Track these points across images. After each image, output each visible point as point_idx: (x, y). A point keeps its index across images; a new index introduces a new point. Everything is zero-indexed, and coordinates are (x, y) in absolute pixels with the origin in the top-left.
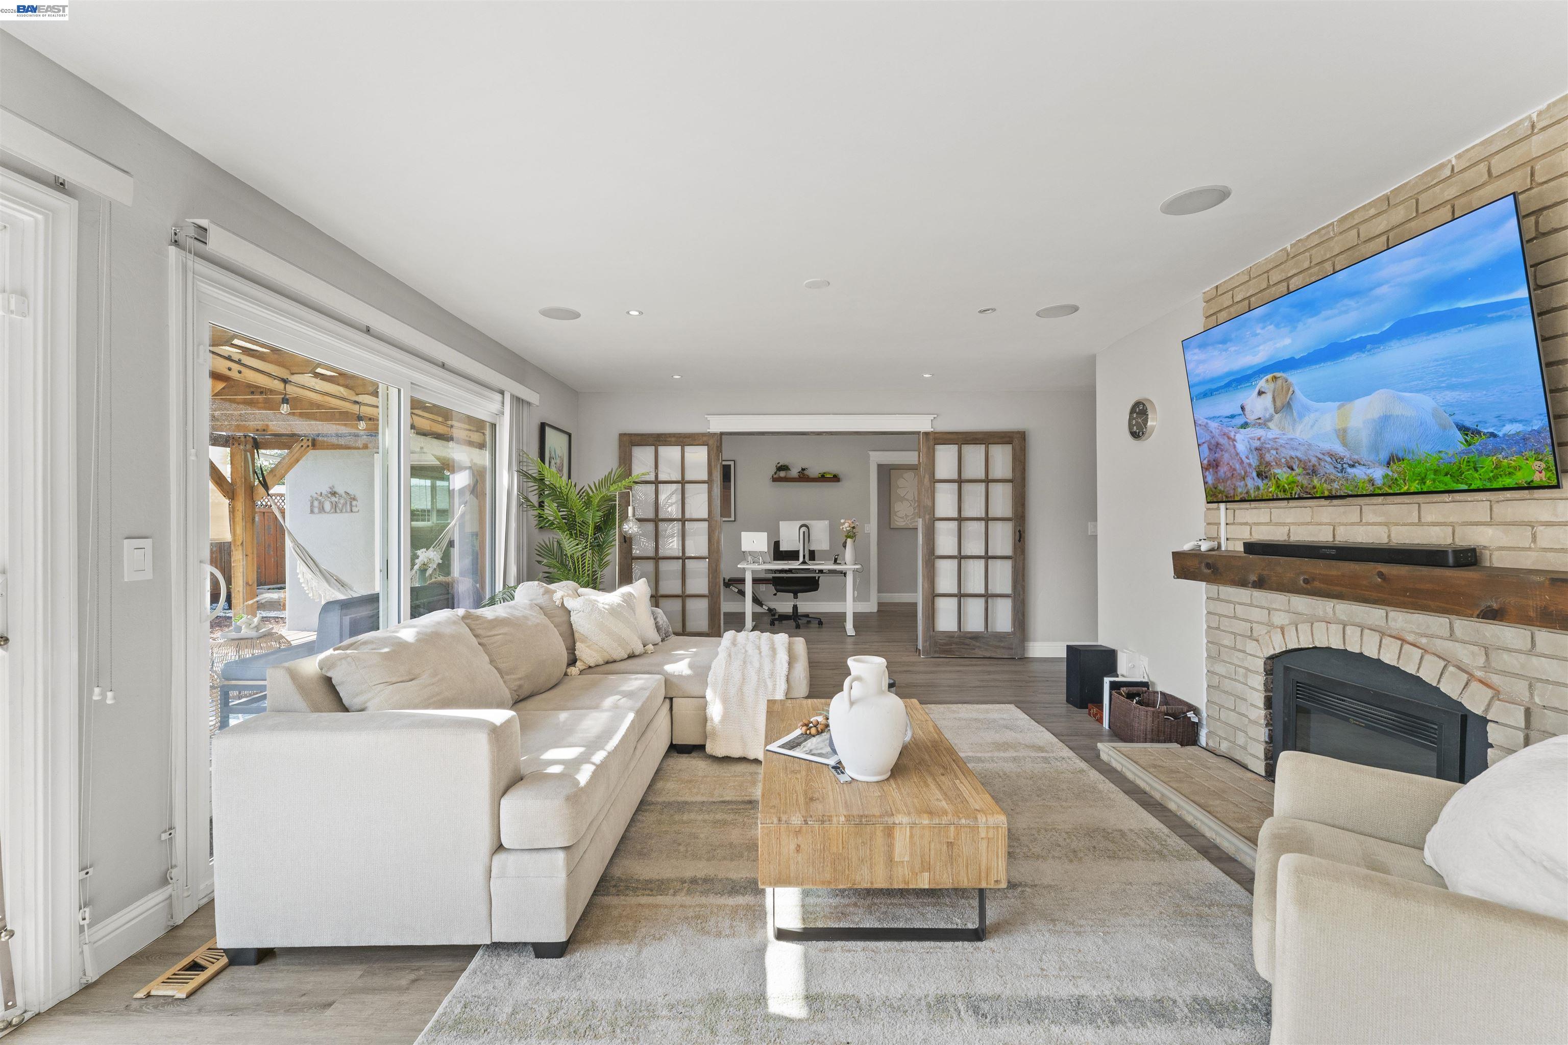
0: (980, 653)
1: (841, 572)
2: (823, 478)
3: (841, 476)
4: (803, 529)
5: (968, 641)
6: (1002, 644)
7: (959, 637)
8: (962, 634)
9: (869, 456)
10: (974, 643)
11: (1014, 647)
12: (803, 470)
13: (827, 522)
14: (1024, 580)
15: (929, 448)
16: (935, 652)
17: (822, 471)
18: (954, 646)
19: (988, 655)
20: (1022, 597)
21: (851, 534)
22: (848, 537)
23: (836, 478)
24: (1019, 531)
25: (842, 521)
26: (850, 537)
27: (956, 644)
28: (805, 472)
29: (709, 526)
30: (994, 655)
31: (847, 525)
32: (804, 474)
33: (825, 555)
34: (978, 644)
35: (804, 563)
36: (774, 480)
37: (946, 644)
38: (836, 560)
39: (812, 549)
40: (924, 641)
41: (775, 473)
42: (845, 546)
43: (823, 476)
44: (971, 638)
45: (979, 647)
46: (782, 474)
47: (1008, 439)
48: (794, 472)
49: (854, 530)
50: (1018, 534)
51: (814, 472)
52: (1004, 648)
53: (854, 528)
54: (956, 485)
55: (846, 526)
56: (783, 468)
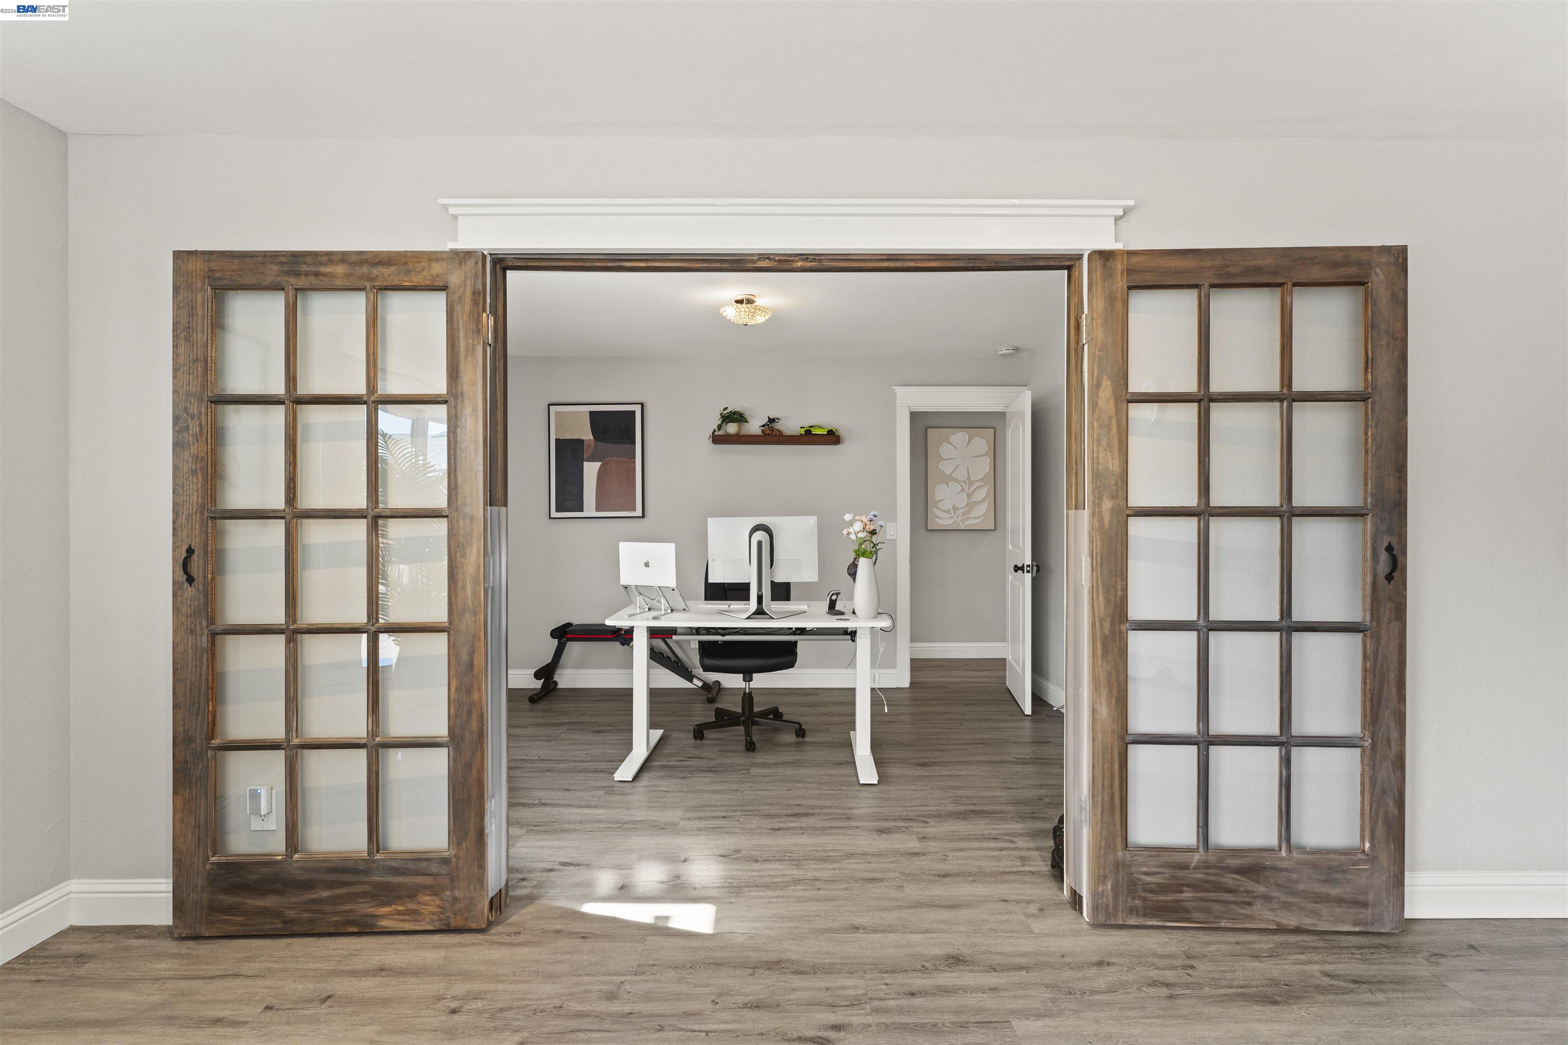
0: (1269, 915)
1: (845, 632)
2: (808, 437)
3: (842, 434)
4: (760, 535)
5: (1230, 880)
6: (1334, 891)
7: (1205, 866)
8: (1212, 859)
9: (894, 396)
10: (1250, 885)
11: (1371, 897)
12: (772, 421)
13: (812, 520)
14: (1402, 698)
15: (1111, 299)
16: (1132, 911)
17: (806, 424)
18: (1187, 895)
19: (1291, 920)
20: (1395, 748)
21: (867, 546)
22: (860, 553)
23: (832, 438)
24: (1389, 549)
25: (848, 517)
26: (864, 554)
27: (1195, 886)
28: (776, 426)
29: (452, 534)
30: (1308, 922)
31: (858, 526)
32: (772, 430)
33: (810, 591)
34: (1261, 889)
35: (760, 612)
36: (717, 439)
37: (1162, 889)
38: (832, 605)
39: (779, 579)
40: (1098, 879)
41: (720, 427)
42: (852, 571)
43: (808, 432)
44: (1240, 871)
45: (1267, 898)
46: (732, 428)
47: (1353, 270)
48: (754, 427)
49: (874, 539)
50: (1384, 556)
51: (791, 425)
52: (1339, 901)
53: (873, 532)
54: (1189, 413)
55: (856, 530)
56: (736, 417)
